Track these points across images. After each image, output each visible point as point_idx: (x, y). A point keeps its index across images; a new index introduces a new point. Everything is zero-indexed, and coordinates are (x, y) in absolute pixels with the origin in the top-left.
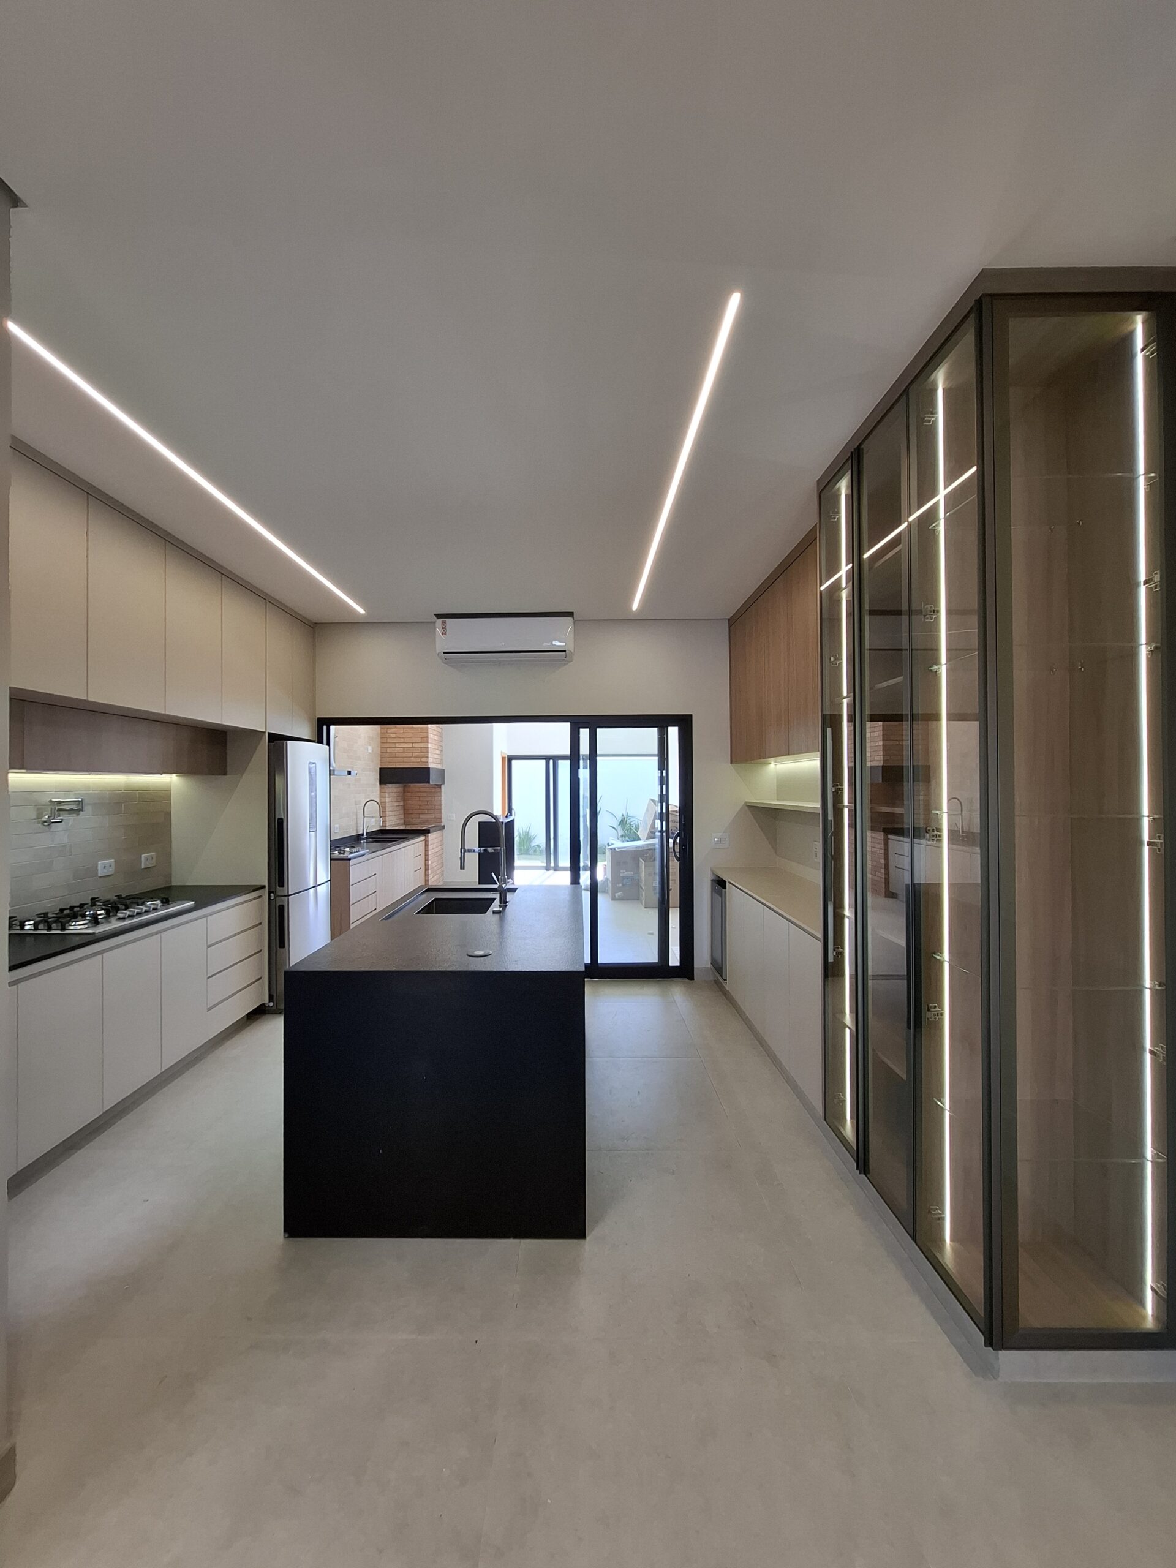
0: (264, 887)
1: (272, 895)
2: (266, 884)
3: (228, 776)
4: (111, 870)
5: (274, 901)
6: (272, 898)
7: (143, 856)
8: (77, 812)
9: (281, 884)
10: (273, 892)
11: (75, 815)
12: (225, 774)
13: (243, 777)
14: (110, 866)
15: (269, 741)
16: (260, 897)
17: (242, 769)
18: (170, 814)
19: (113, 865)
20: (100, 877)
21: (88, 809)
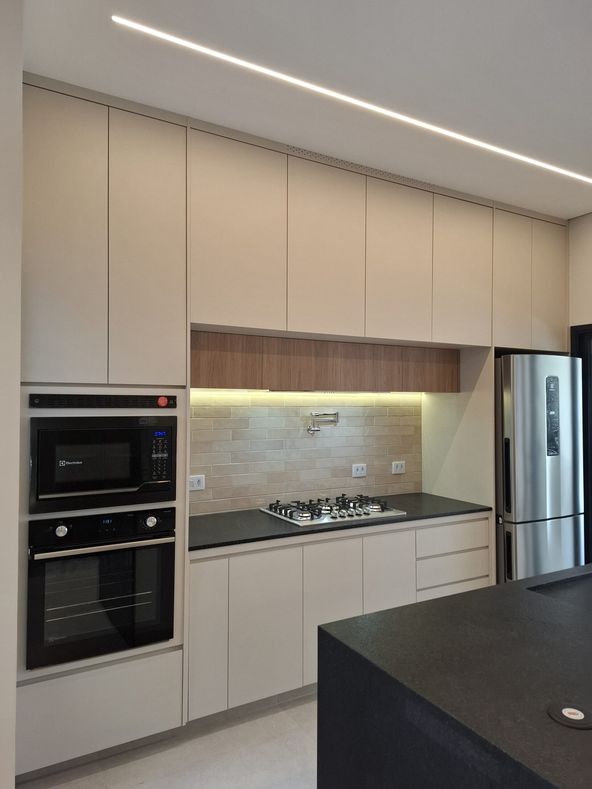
0: (490, 509)
1: (500, 519)
2: (492, 505)
3: (461, 394)
4: (363, 473)
5: (502, 525)
6: (501, 522)
7: (393, 463)
8: (335, 422)
9: (509, 510)
10: (501, 516)
11: (333, 425)
12: (458, 391)
13: (473, 394)
14: (363, 469)
15: (496, 356)
16: (487, 519)
17: (471, 388)
18: (420, 428)
19: (365, 469)
20: (354, 478)
21: (342, 421)
